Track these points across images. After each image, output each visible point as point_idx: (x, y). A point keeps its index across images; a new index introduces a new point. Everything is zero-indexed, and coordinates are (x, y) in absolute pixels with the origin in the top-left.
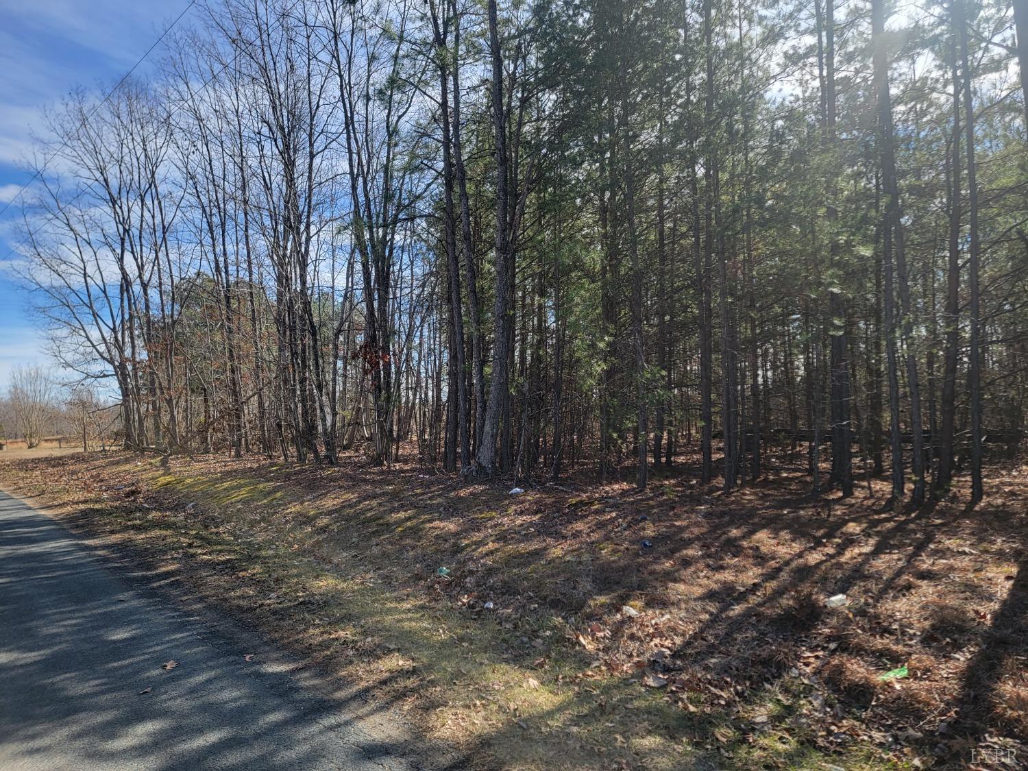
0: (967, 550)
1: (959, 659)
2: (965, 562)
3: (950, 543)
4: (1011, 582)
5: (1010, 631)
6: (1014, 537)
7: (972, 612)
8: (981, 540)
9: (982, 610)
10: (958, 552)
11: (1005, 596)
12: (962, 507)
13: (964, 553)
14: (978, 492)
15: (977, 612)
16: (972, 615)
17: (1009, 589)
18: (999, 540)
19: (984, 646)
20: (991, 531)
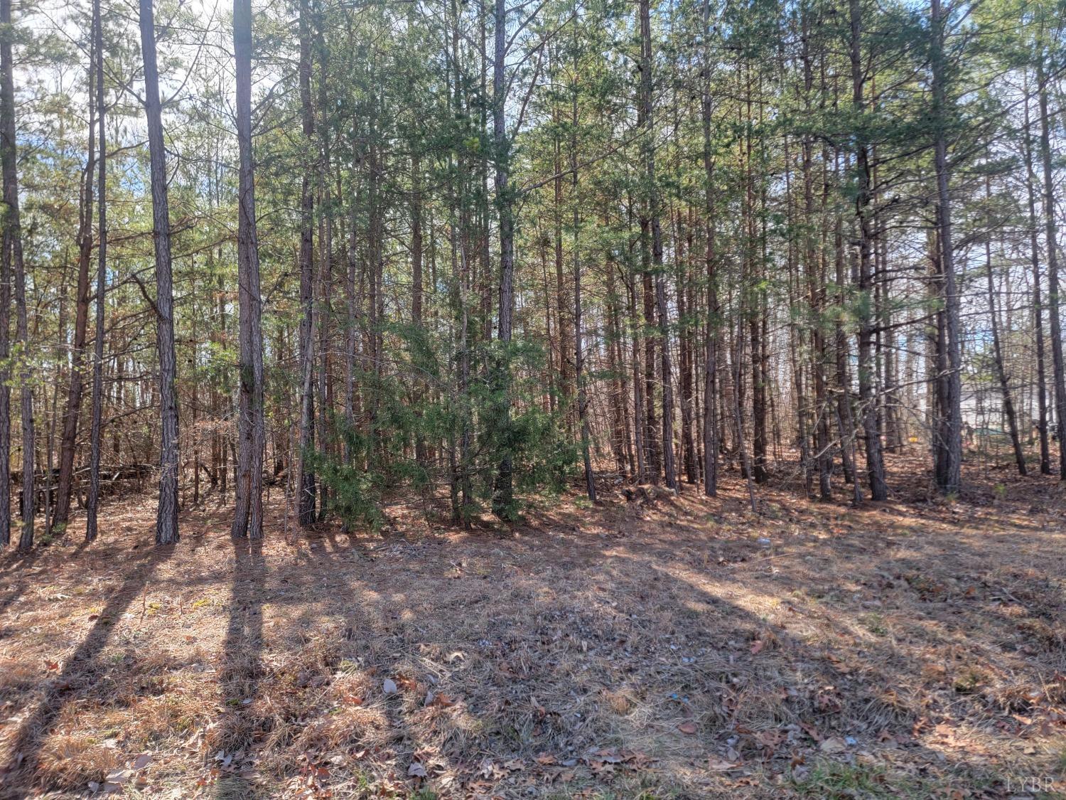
0: (59, 596)
1: (15, 722)
2: (55, 609)
3: (42, 592)
4: (95, 622)
5: (79, 674)
6: (111, 574)
7: (43, 664)
8: (78, 582)
9: (53, 659)
10: (50, 600)
11: (84, 638)
12: (73, 549)
13: (57, 600)
14: (92, 531)
15: (48, 663)
16: (43, 667)
17: (90, 630)
18: (96, 580)
19: (46, 700)
20: (90, 571)
